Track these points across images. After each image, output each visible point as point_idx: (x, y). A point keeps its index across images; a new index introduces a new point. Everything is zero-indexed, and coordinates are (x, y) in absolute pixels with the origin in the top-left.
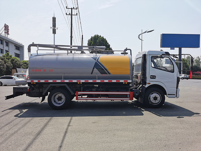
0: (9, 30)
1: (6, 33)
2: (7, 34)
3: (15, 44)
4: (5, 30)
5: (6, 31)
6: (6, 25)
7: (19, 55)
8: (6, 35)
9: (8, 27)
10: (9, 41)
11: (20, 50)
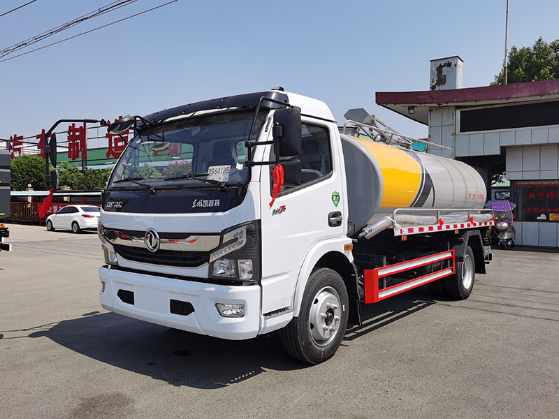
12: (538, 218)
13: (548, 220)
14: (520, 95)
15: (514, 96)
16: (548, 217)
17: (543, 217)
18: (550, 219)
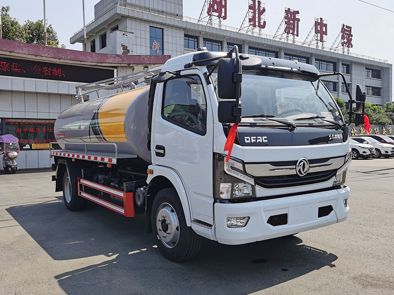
0: (352, 36)
1: (345, 45)
2: (348, 47)
3: (367, 65)
4: (343, 38)
5: (346, 40)
6: (345, 27)
7: (380, 88)
8: (346, 49)
9: (351, 30)
10: (351, 62)
11: (382, 76)
12: (24, 148)
13: (31, 149)
14: (21, 52)
15: (17, 52)
16: (31, 146)
17: (28, 146)
18: (33, 148)
